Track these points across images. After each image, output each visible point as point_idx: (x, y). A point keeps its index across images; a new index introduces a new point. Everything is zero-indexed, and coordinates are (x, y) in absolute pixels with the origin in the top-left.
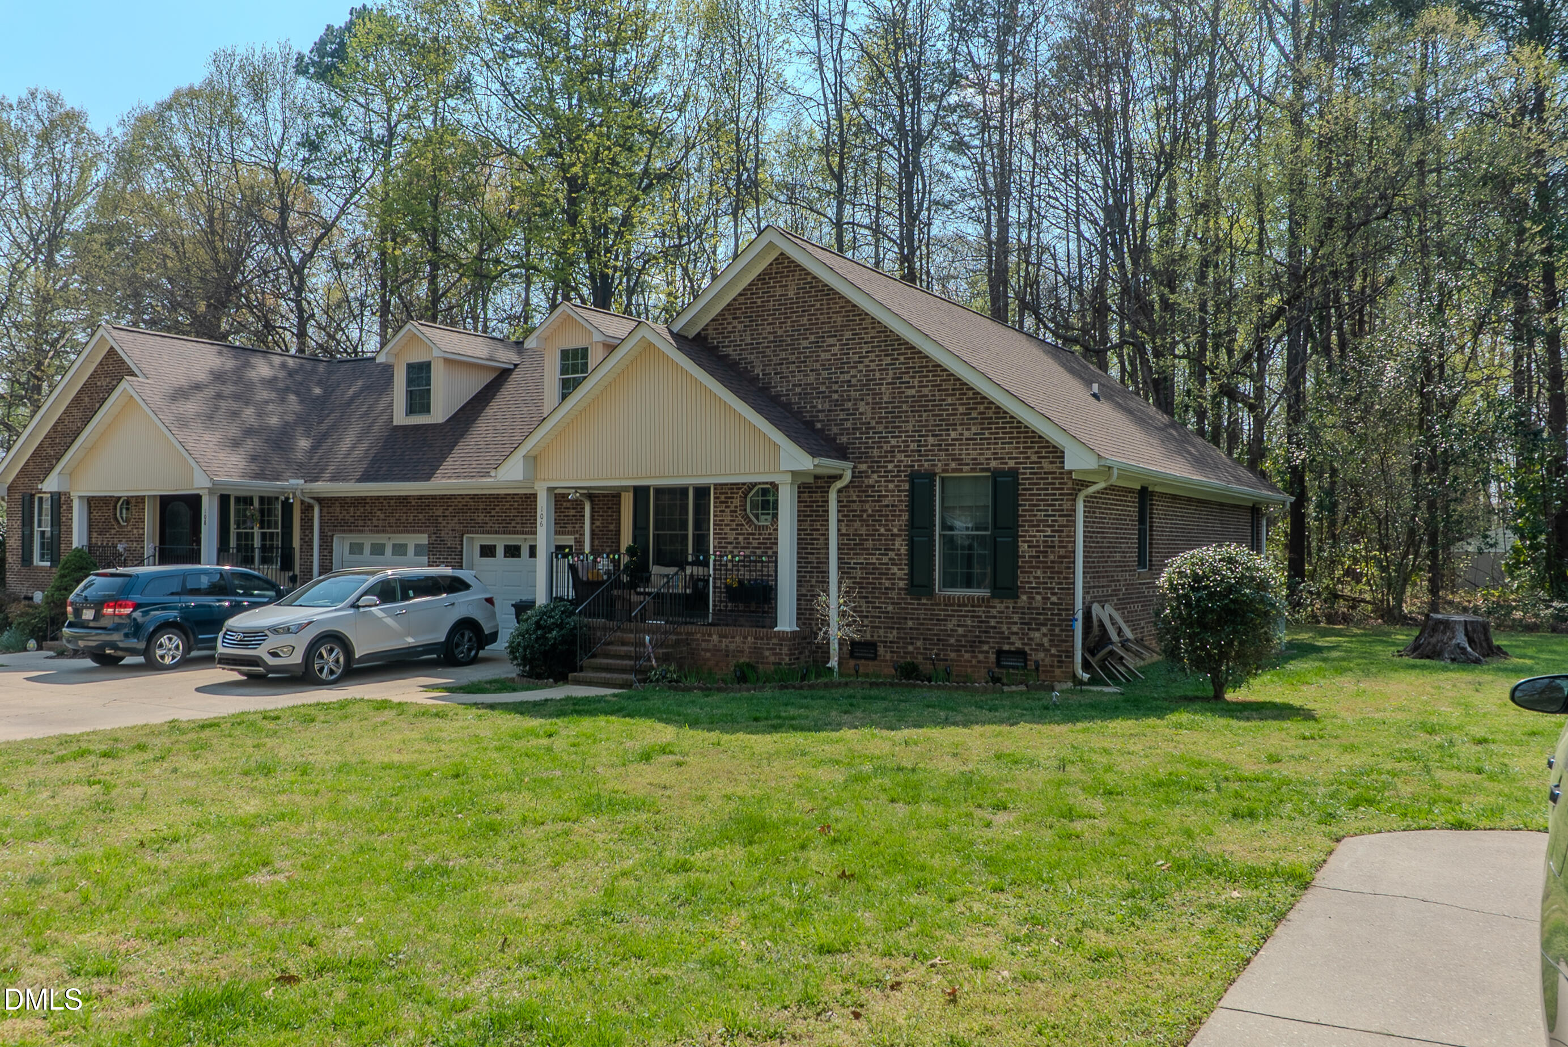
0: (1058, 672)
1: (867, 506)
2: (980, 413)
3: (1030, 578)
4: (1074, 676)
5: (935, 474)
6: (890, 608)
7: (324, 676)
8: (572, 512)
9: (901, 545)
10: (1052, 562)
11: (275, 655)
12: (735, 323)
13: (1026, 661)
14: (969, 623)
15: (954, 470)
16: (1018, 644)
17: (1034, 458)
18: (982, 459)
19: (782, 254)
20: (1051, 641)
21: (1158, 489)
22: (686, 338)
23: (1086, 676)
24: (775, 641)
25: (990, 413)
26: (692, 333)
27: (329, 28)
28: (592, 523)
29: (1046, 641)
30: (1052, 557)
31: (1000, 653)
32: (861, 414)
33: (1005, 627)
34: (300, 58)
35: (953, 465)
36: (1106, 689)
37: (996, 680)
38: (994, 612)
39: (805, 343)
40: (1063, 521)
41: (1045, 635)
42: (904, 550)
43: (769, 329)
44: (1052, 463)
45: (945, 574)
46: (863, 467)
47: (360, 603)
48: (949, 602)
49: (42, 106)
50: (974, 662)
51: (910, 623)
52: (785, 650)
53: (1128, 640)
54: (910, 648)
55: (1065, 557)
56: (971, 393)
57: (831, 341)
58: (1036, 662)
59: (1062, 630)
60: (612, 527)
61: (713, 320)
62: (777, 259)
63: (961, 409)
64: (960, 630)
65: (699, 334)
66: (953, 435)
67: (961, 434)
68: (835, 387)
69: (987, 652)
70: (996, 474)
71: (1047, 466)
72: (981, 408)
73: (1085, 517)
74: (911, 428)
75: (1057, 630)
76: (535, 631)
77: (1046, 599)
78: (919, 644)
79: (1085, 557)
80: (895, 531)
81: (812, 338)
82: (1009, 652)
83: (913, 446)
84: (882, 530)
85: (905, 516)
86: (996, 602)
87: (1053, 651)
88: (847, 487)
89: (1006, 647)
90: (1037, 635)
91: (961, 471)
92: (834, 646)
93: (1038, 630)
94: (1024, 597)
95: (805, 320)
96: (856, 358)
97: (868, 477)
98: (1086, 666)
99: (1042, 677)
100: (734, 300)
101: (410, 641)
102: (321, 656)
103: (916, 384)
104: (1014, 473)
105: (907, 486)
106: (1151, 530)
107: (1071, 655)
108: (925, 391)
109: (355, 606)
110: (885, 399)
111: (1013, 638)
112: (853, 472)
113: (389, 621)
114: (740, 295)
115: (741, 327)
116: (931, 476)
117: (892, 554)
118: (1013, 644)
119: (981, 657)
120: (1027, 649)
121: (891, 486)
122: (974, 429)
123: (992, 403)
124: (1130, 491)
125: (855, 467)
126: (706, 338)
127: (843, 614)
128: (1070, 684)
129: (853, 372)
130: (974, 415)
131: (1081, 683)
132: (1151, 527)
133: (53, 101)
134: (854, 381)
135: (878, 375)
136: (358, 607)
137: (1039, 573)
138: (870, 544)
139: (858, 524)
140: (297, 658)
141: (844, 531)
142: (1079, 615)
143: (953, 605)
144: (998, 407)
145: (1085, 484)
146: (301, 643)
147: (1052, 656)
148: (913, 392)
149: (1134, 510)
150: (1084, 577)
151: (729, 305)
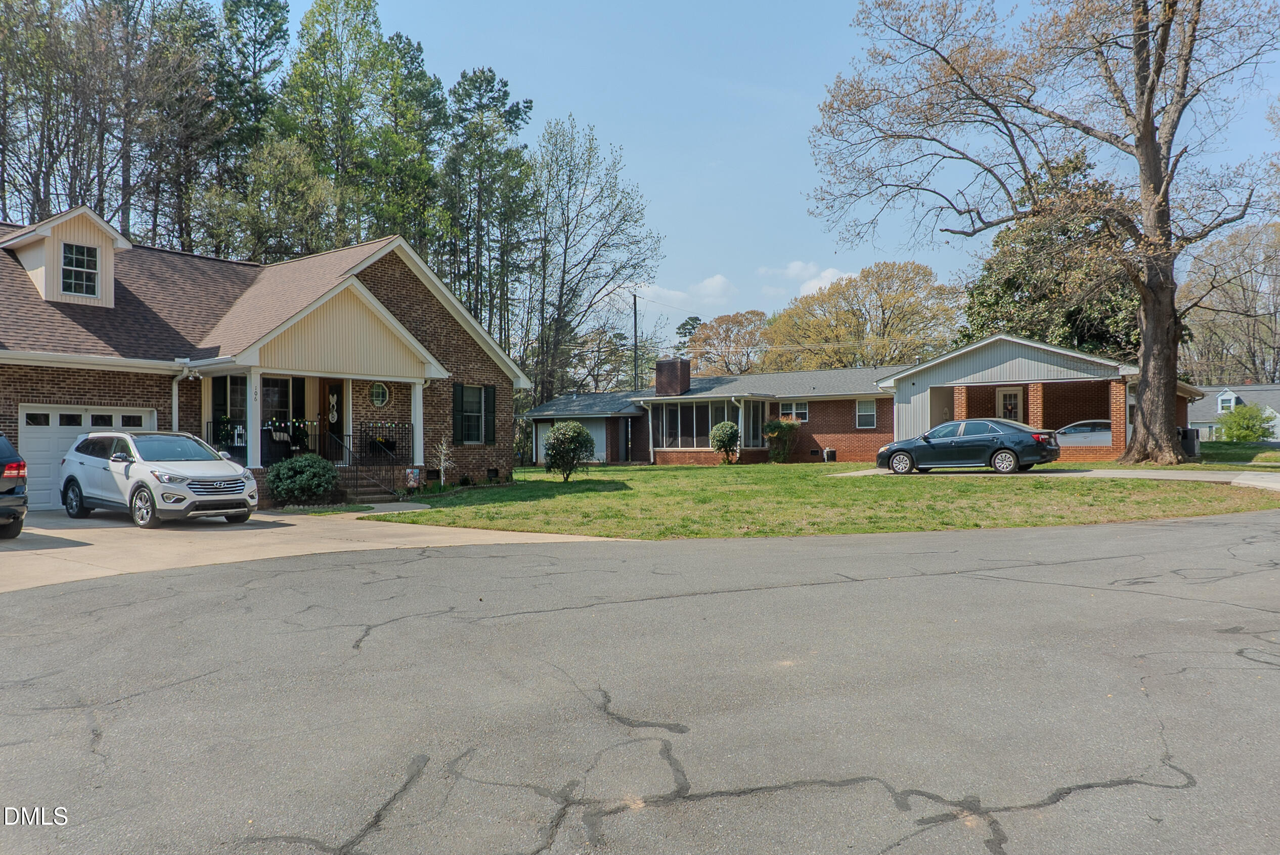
0: (510, 477)
1: (434, 399)
2: (481, 357)
3: (500, 435)
5: (462, 385)
9: (450, 419)
10: (507, 428)
13: (498, 473)
14: (477, 457)
15: (471, 384)
16: (495, 466)
17: (501, 381)
18: (481, 379)
20: (506, 463)
25: (485, 358)
29: (504, 463)
30: (506, 426)
31: (489, 470)
33: (490, 459)
35: (471, 381)
38: (486, 452)
39: (404, 305)
40: (510, 410)
41: (504, 461)
42: (451, 422)
48: (469, 447)
50: (480, 476)
54: (453, 472)
55: (511, 426)
56: (478, 347)
57: (418, 307)
58: (502, 474)
59: (510, 459)
63: (474, 354)
64: (474, 461)
66: (471, 366)
67: (474, 366)
68: (419, 333)
69: (485, 471)
70: (486, 387)
71: (505, 385)
72: (482, 354)
74: (455, 360)
75: (508, 458)
77: (504, 445)
78: (457, 469)
80: (448, 412)
81: (408, 303)
82: (492, 470)
83: (455, 369)
84: (441, 412)
85: (451, 405)
86: (487, 447)
87: (507, 468)
89: (491, 468)
90: (501, 461)
91: (473, 384)
93: (502, 459)
94: (497, 444)
95: (404, 292)
96: (429, 319)
97: (435, 383)
100: (365, 269)
103: (456, 338)
104: (494, 387)
105: (452, 390)
107: (513, 469)
108: (460, 343)
110: (442, 344)
111: (493, 464)
114: (368, 267)
117: (446, 424)
118: (493, 466)
119: (482, 473)
120: (498, 468)
121: (445, 389)
122: (479, 364)
123: (486, 353)
129: (427, 326)
130: (479, 357)
134: (428, 331)
135: (439, 331)
137: (502, 433)
138: (436, 419)
139: (430, 408)
141: (425, 412)
143: (471, 449)
144: (488, 356)
147: (507, 470)
148: (454, 342)
151: (362, 271)
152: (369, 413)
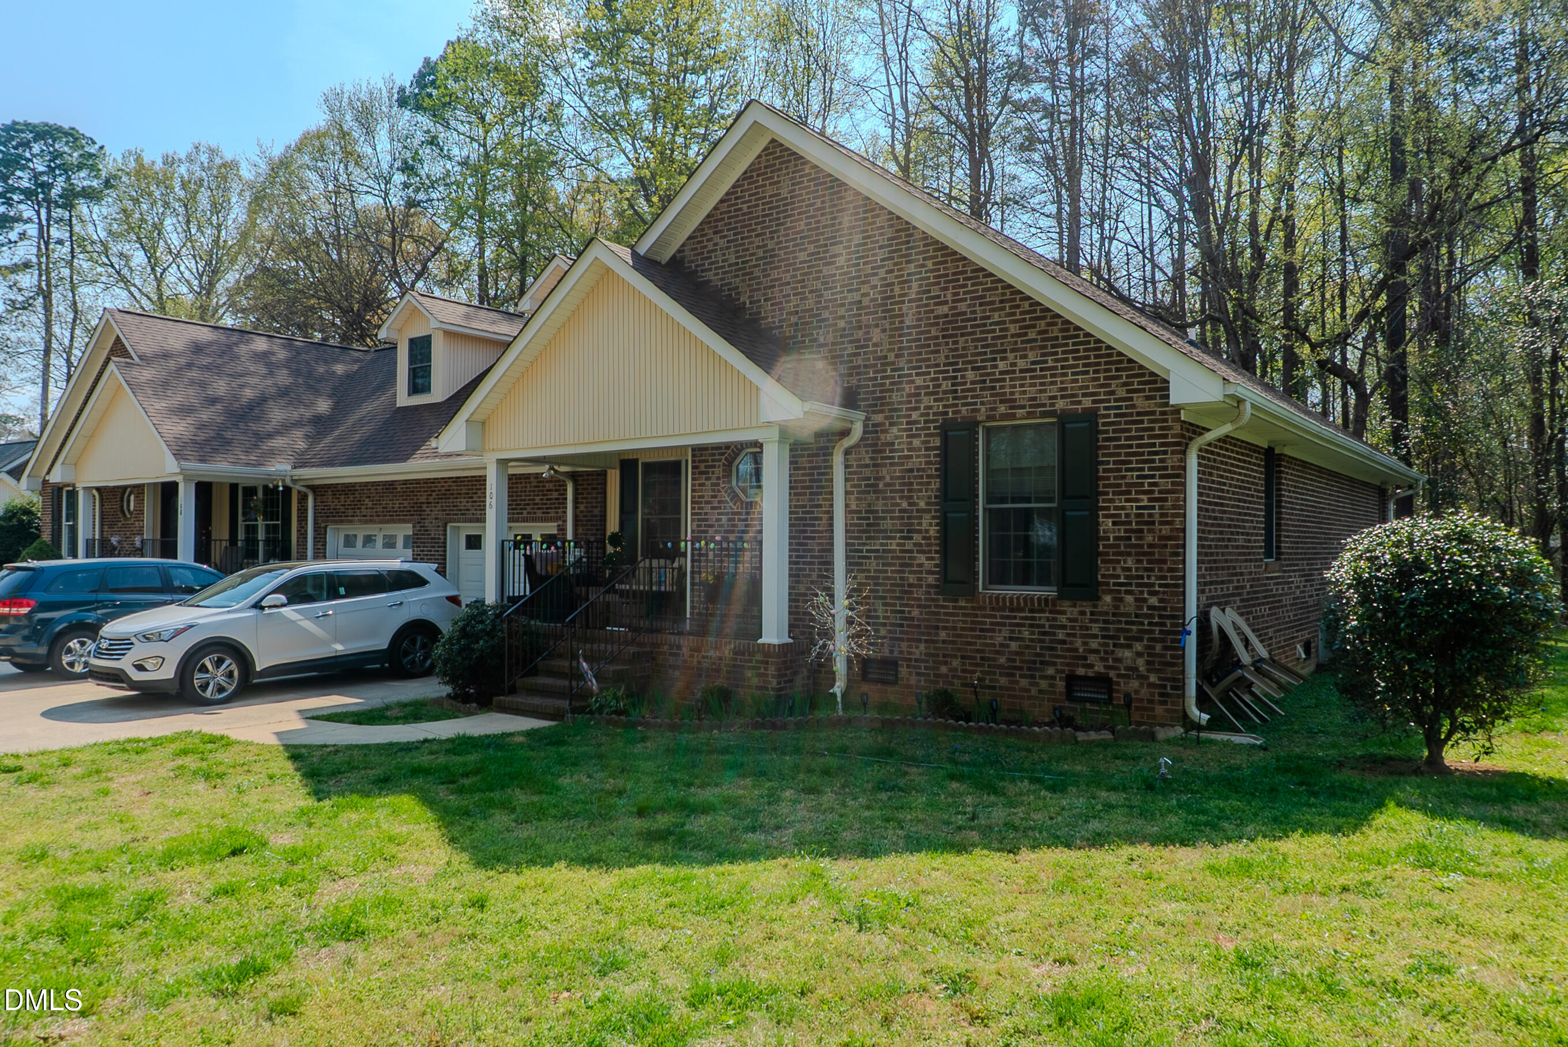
0: (1159, 710)
1: (884, 472)
2: (1040, 333)
3: (1117, 570)
4: (1185, 716)
5: (977, 423)
6: (916, 613)
7: (208, 694)
8: (555, 495)
9: (929, 524)
10: (1150, 546)
11: (140, 668)
12: (717, 238)
13: (1110, 692)
14: (1026, 634)
15: (1004, 417)
16: (1099, 668)
17: (1121, 393)
18: (1043, 398)
19: (773, 141)
20: (1148, 663)
21: (1288, 451)
22: (659, 263)
23: (1205, 717)
24: (759, 657)
25: (1055, 332)
26: (665, 256)
27: (427, 61)
28: (575, 507)
29: (1141, 663)
30: (1149, 539)
31: (1071, 680)
32: (875, 345)
33: (1078, 643)
34: (402, 90)
35: (1002, 409)
36: (1237, 739)
37: (1065, 721)
38: (1063, 619)
39: (802, 256)
40: (1167, 484)
41: (1139, 654)
42: (933, 531)
43: (758, 242)
44: (1148, 398)
45: (990, 566)
46: (879, 418)
47: (263, 604)
48: (999, 605)
49: (204, 158)
50: (1034, 691)
51: (943, 635)
52: (772, 670)
53: (1262, 660)
54: (944, 669)
55: (1169, 538)
56: (1026, 304)
57: (836, 249)
58: (1127, 695)
59: (1166, 648)
60: (597, 511)
61: (690, 238)
62: (766, 149)
63: (1013, 329)
64: (1014, 646)
65: (674, 257)
66: (1002, 365)
67: (1014, 365)
68: (842, 311)
69: (1053, 678)
70: (1064, 419)
71: (1140, 403)
72: (1042, 325)
73: (1200, 479)
74: (942, 360)
75: (1158, 647)
76: (459, 641)
77: (1141, 600)
78: (956, 663)
79: (1199, 539)
80: (922, 505)
82: (1085, 678)
83: (946, 385)
84: (905, 504)
85: (935, 484)
86: (1065, 605)
87: (1153, 678)
88: (856, 446)
89: (1081, 671)
90: (1127, 654)
91: (1013, 417)
92: (840, 667)
93: (1129, 647)
94: (1108, 599)
95: (802, 225)
96: (868, 269)
97: (886, 431)
98: (1203, 700)
99: (1136, 717)
100: (715, 208)
101: (339, 648)
102: (204, 669)
103: (949, 298)
104: (1091, 415)
105: (937, 442)
106: (1279, 507)
107: (1180, 685)
108: (962, 307)
109: (258, 606)
110: (908, 323)
111: (1092, 658)
112: (865, 426)
113: (308, 625)
114: (722, 201)
115: (723, 243)
116: (971, 426)
117: (917, 538)
118: (1091, 666)
119: (1044, 684)
120: (1112, 674)
121: (916, 442)
122: (1032, 356)
123: (1058, 316)
124: (1254, 448)
125: (867, 419)
126: (682, 261)
127: (850, 622)
128: (1180, 730)
129: (865, 289)
130: (1032, 335)
131: (1199, 728)
132: (1279, 502)
133: (213, 152)
134: (866, 301)
135: (897, 290)
136: (262, 608)
137: (1130, 563)
138: (888, 524)
139: (871, 497)
140: (168, 672)
141: (854, 507)
142: (1193, 627)
143: (1002, 609)
144: (1068, 322)
145: (1199, 430)
146: (174, 653)
147: (1151, 685)
148: (944, 309)
149: (1258, 475)
150: (1199, 569)
151: (708, 216)
152: (724, 518)
